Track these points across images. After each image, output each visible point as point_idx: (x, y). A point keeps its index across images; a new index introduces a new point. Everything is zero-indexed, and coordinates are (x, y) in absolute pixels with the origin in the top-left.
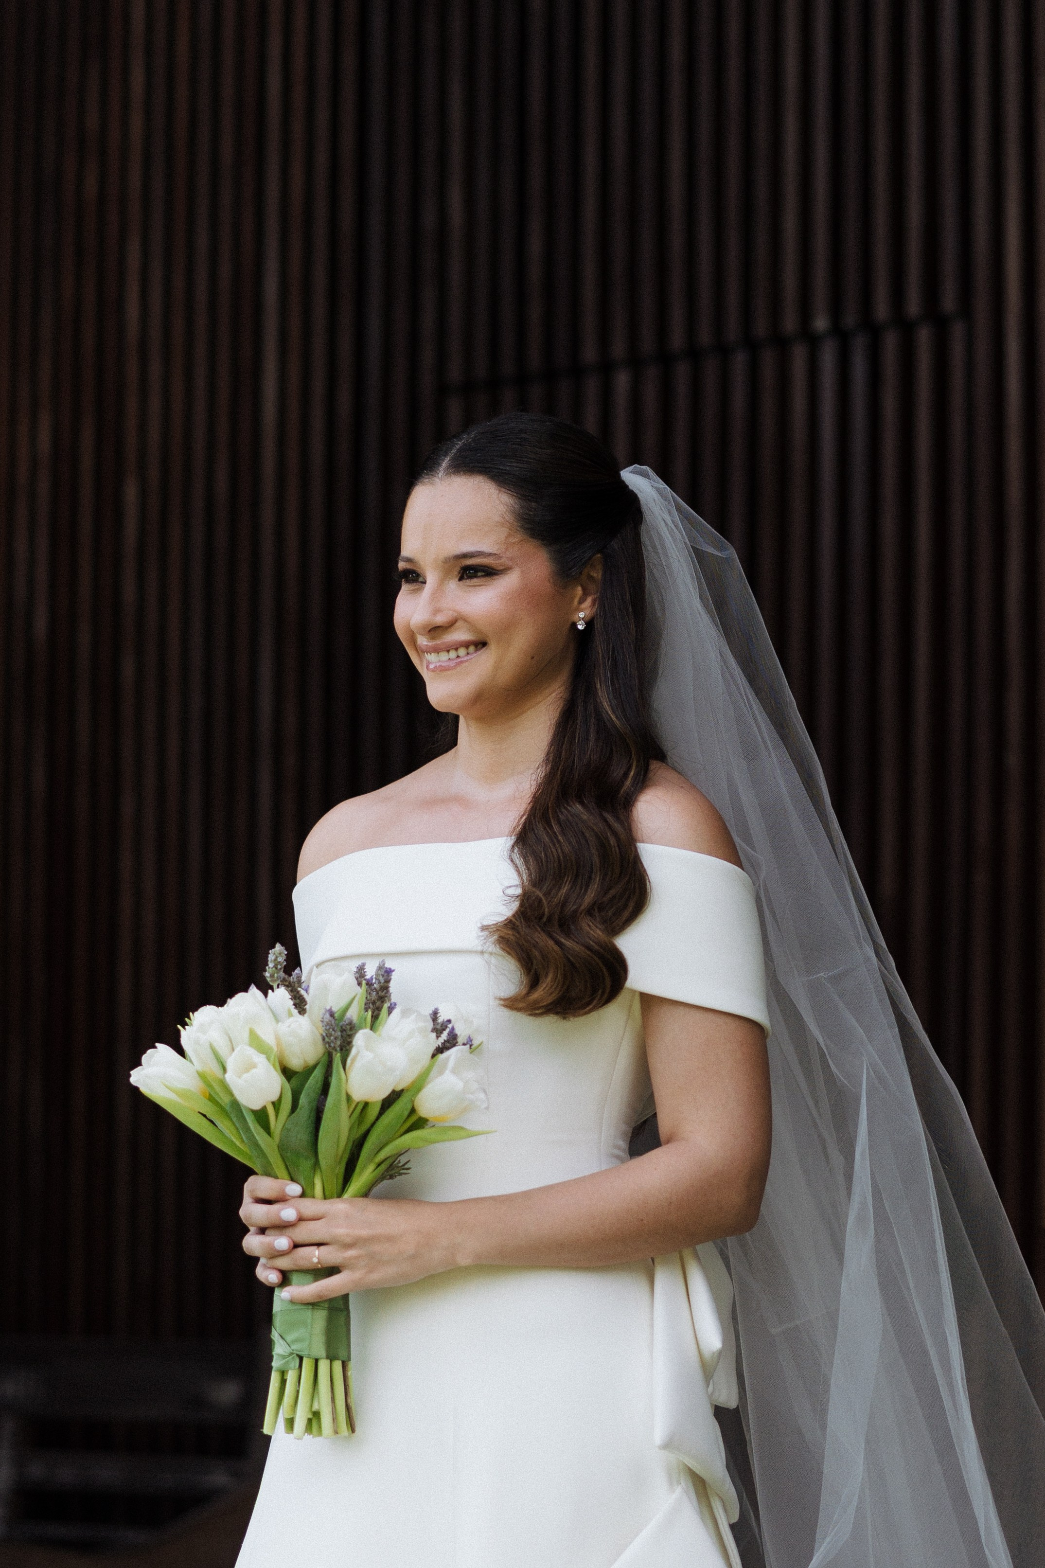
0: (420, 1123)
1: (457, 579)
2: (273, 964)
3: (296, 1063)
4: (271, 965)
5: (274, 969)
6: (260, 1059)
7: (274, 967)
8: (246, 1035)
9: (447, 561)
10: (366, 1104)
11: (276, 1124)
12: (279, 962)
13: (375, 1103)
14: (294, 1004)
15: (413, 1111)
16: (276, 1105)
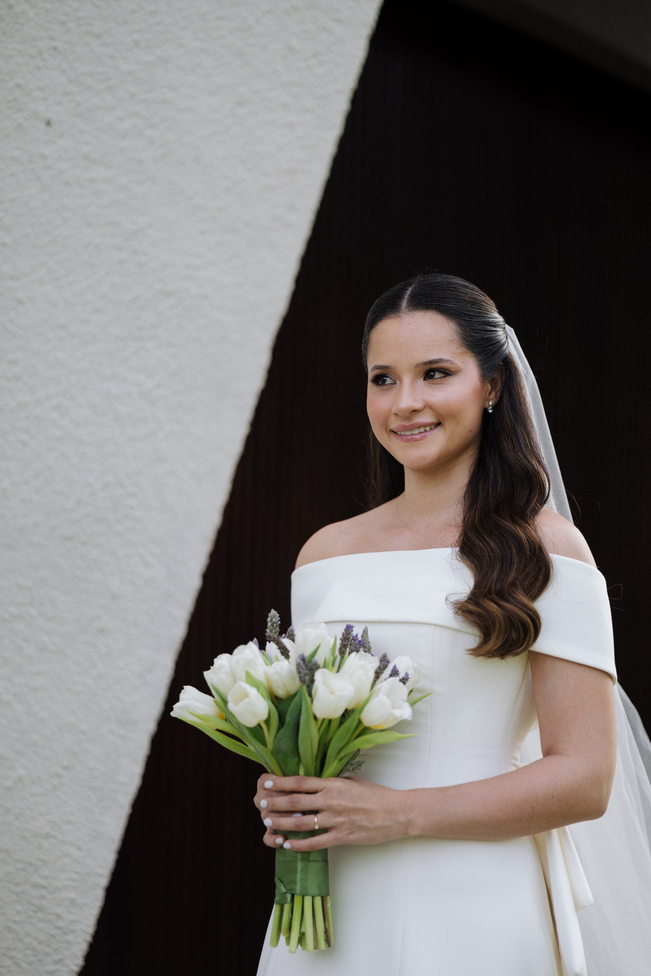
0: (366, 730)
1: (422, 380)
2: (271, 624)
3: (281, 693)
4: (269, 624)
5: (271, 627)
6: (253, 691)
7: (271, 625)
8: (244, 674)
9: (417, 366)
10: (330, 721)
11: (269, 737)
12: (275, 622)
13: (335, 719)
14: (281, 652)
15: (360, 722)
16: (267, 722)
